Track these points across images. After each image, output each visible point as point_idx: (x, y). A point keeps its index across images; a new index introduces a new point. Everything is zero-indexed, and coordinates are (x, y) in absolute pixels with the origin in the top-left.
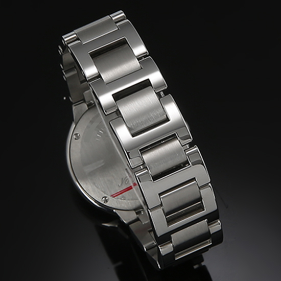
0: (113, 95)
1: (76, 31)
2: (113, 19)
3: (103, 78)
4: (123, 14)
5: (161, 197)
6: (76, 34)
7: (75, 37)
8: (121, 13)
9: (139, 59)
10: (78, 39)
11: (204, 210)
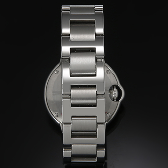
0: (71, 48)
1: (71, 6)
2: (96, 8)
3: (71, 37)
4: (102, 8)
5: (72, 118)
6: (70, 8)
7: (69, 9)
8: (102, 6)
9: (96, 35)
10: (69, 11)
11: (96, 138)
